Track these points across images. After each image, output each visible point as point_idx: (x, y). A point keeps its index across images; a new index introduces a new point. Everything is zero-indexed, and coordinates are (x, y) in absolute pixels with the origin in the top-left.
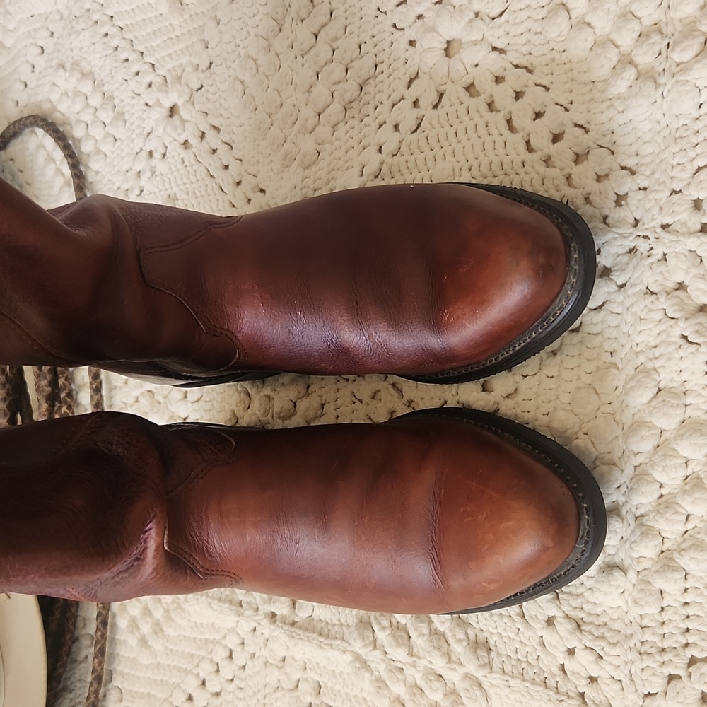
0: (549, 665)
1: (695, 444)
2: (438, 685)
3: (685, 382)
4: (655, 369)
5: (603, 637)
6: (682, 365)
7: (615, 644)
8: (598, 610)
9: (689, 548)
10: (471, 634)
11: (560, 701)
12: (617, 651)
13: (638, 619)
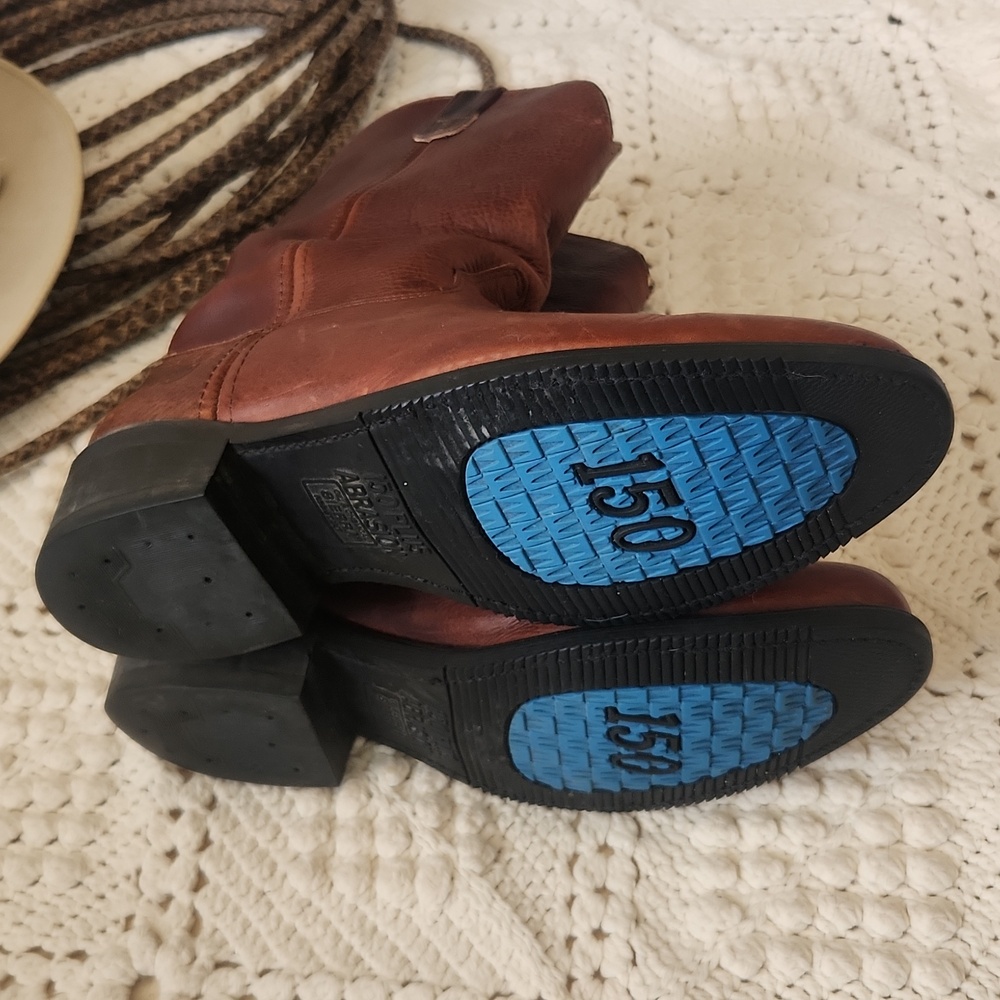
0: (558, 925)
1: (933, 874)
2: (401, 839)
3: (965, 820)
4: (948, 785)
5: (656, 950)
6: (981, 804)
7: (664, 964)
8: (671, 926)
9: (839, 951)
10: (490, 830)
11: (543, 963)
12: (661, 972)
13: (714, 965)
